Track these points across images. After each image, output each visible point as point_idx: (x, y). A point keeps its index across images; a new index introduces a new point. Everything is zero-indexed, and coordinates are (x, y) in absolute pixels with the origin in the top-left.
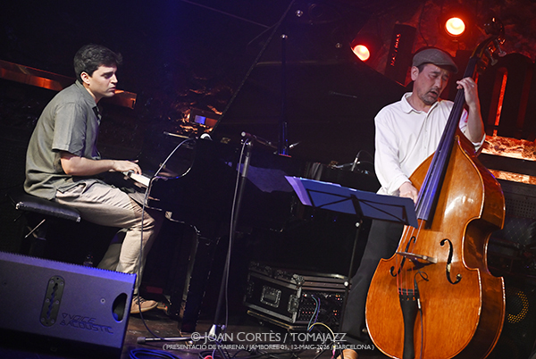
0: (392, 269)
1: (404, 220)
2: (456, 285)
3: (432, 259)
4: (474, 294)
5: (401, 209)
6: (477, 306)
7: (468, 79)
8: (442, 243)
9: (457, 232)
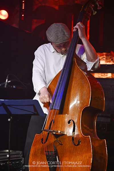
0: (42, 139)
1: (36, 113)
2: (78, 146)
3: (64, 132)
4: (88, 151)
5: (32, 106)
6: (90, 158)
7: (79, 23)
8: (69, 122)
9: (77, 115)
